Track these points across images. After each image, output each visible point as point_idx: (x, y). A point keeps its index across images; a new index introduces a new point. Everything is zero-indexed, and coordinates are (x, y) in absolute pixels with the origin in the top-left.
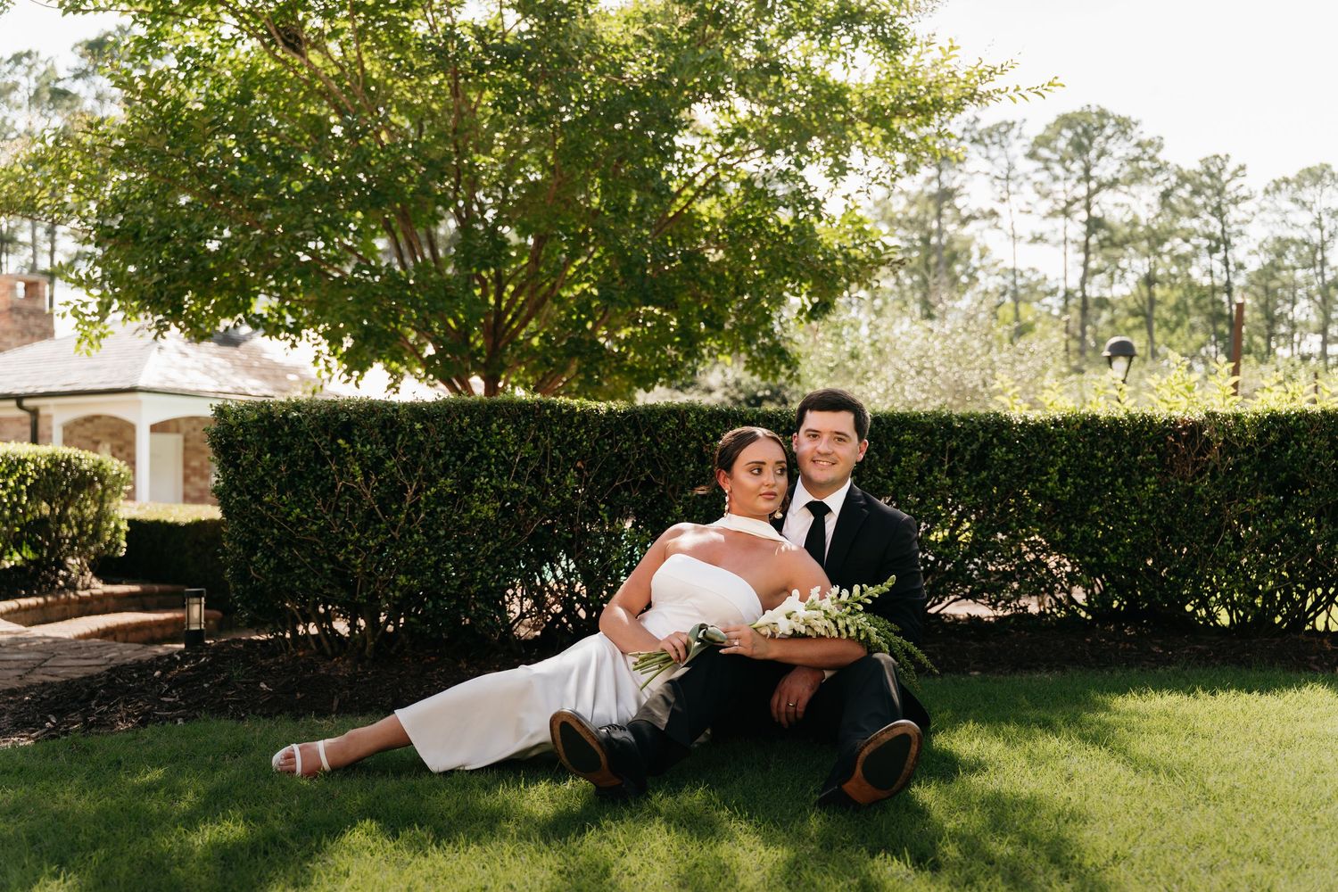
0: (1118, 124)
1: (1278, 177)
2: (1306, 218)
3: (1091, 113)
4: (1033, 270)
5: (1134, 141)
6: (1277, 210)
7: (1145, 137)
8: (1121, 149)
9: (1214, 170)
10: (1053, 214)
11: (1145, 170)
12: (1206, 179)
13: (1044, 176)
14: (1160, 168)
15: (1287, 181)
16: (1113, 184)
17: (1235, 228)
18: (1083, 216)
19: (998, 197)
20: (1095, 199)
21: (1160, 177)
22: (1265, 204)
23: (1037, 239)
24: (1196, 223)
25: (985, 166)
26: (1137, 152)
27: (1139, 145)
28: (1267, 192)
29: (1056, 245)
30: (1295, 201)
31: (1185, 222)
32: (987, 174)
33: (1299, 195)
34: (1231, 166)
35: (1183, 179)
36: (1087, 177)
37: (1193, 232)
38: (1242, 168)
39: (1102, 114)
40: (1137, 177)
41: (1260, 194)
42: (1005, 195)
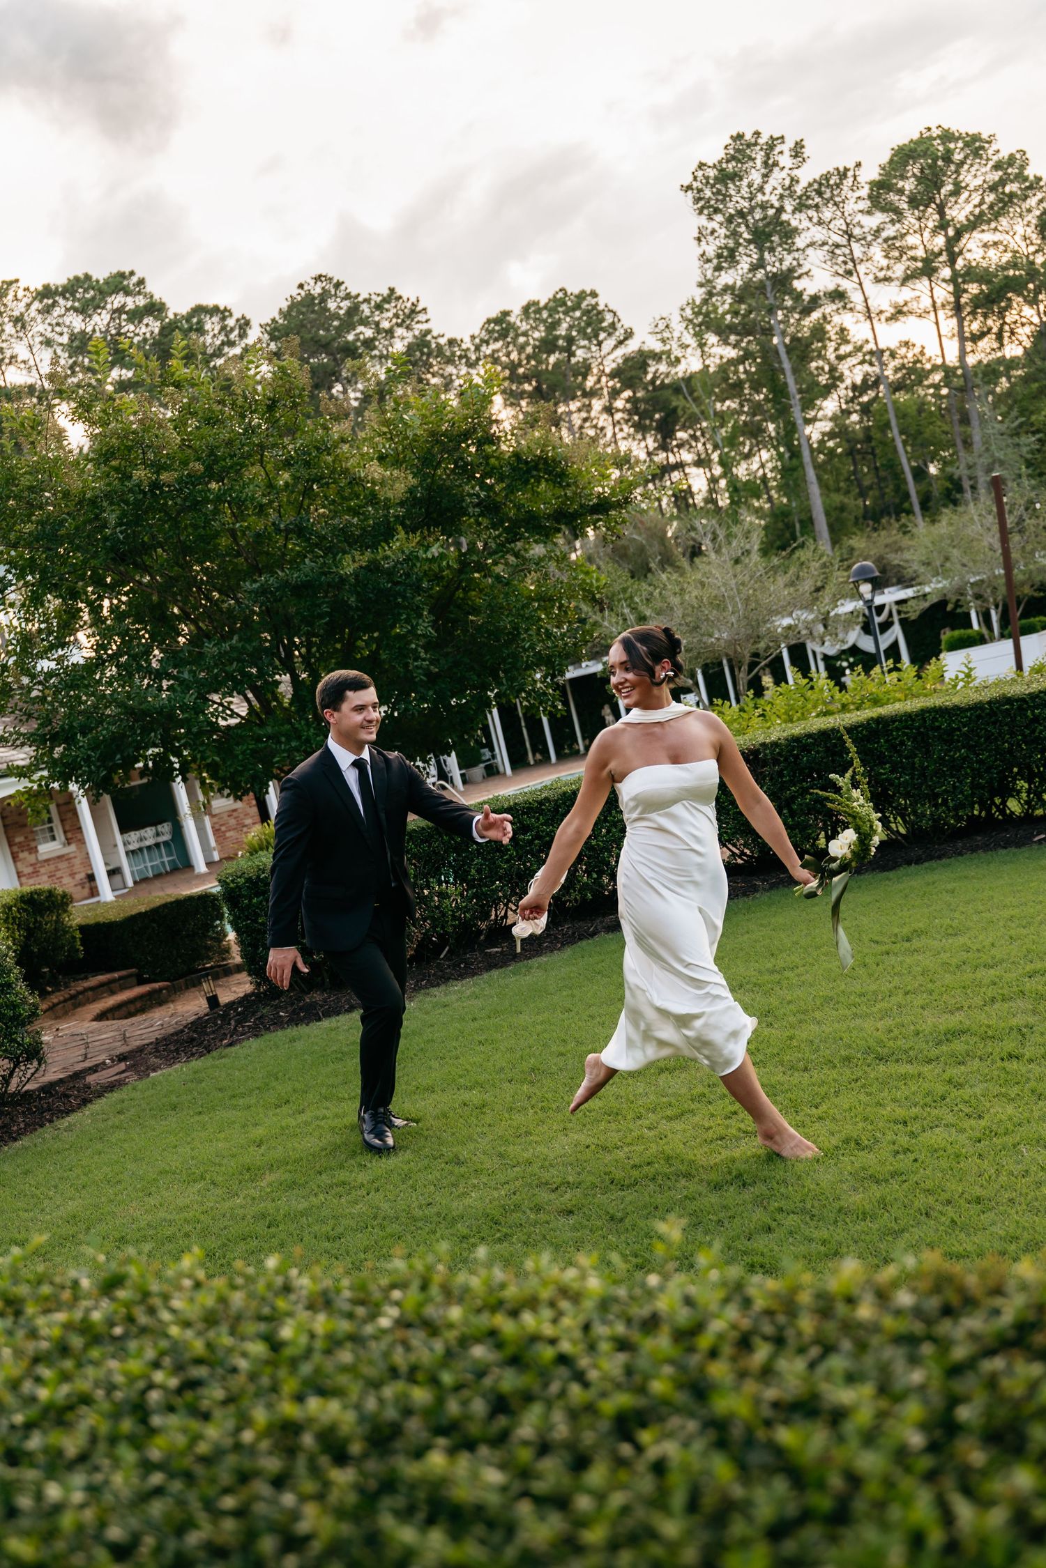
0: (967, 145)
3: (931, 138)
4: (909, 345)
5: (991, 164)
7: (1004, 154)
8: (976, 176)
10: (913, 276)
11: (1012, 195)
13: (892, 231)
14: (1030, 187)
16: (975, 223)
18: (946, 272)
19: (841, 271)
20: (958, 247)
21: (1033, 201)
23: (899, 312)
25: (818, 234)
26: (996, 176)
27: (997, 167)
29: (924, 314)
32: (824, 244)
36: (943, 225)
39: (947, 136)
40: (1004, 204)
42: (850, 266)
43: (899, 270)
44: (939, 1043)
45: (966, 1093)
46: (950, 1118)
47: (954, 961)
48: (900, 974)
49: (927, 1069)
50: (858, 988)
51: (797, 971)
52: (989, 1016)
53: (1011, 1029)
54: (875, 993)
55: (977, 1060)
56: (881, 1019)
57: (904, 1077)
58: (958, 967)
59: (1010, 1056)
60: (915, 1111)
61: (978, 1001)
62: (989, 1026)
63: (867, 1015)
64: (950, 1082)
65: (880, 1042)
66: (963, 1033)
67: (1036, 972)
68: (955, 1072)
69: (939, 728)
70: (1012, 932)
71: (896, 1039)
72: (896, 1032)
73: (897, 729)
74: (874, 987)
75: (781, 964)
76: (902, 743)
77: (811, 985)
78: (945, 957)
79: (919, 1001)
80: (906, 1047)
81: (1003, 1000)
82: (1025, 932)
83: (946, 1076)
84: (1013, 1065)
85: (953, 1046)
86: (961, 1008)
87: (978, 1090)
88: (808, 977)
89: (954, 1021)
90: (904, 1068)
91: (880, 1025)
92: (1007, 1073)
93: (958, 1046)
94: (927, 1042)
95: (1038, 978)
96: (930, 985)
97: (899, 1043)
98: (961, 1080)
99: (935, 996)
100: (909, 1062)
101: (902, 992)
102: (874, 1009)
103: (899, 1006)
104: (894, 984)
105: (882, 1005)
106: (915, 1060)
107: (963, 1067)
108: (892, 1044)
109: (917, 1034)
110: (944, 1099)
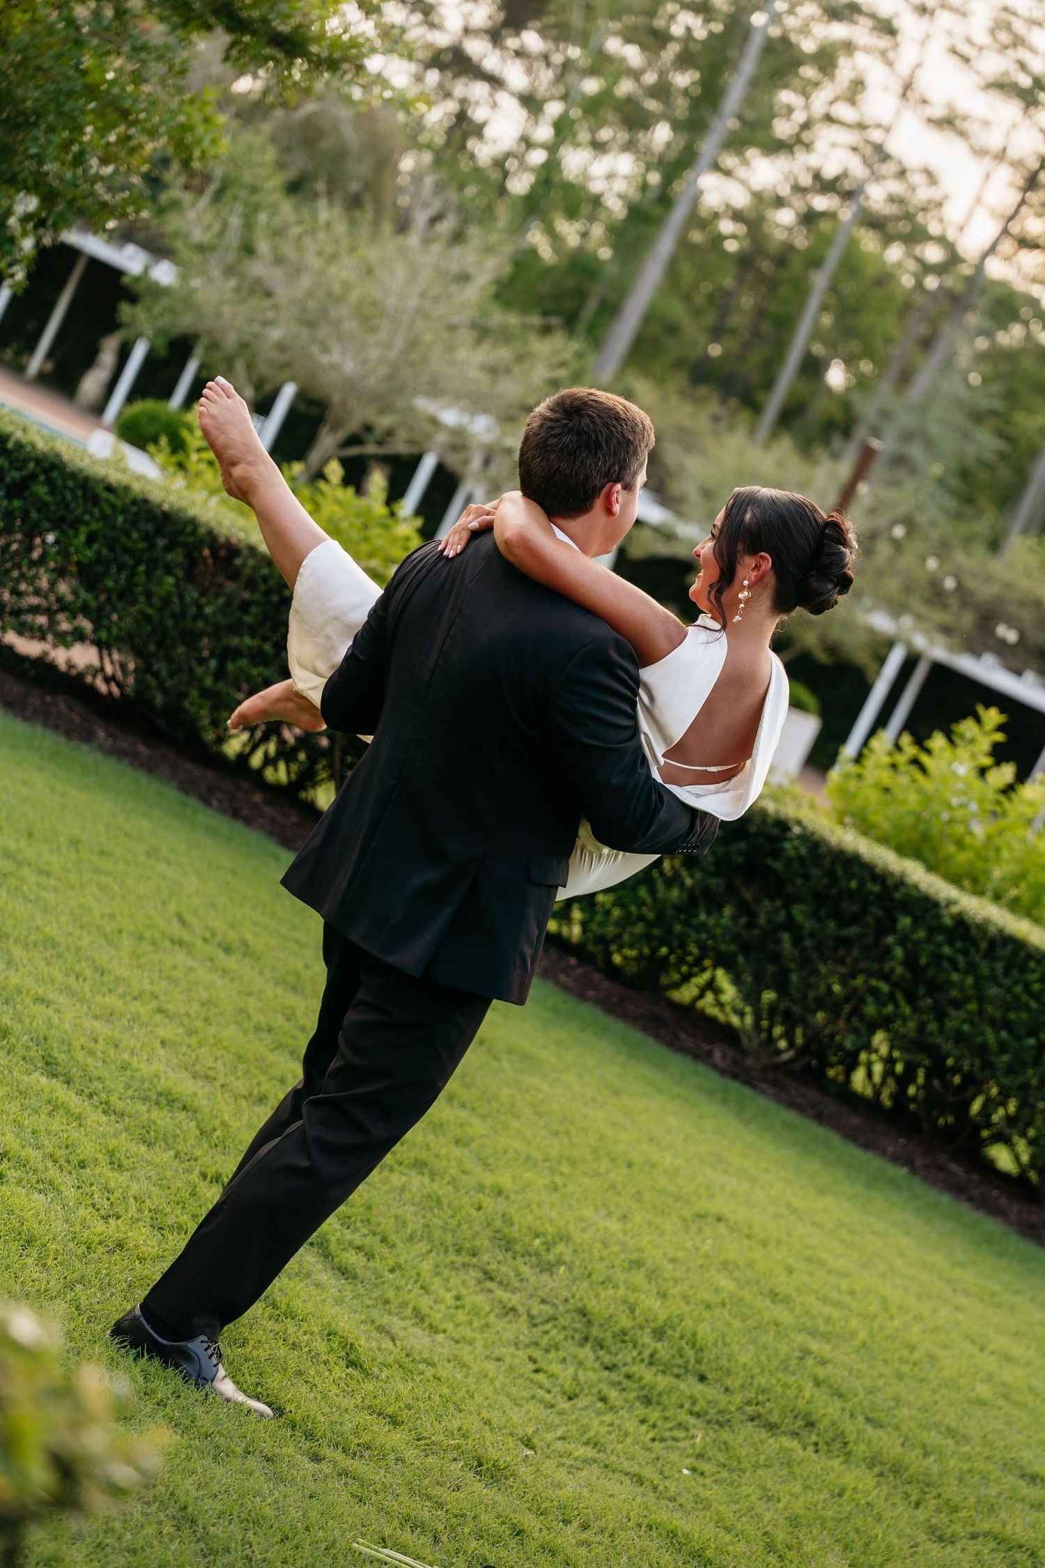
4: (931, 177)
10: (1002, 86)
23: (949, 122)
29: (980, 152)
43: (994, 64)
44: (145, 1099)
45: (117, 1180)
46: (70, 1193)
47: (259, 1018)
48: (174, 982)
49: (95, 1118)
50: (102, 958)
51: (44, 880)
54: (118, 980)
55: (172, 1153)
56: (96, 1018)
57: (55, 1107)
58: (258, 1029)
61: (241, 1086)
64: (111, 1154)
65: (67, 1043)
66: (184, 1108)
68: (127, 1145)
71: (92, 1053)
72: (100, 1046)
74: (122, 972)
75: (30, 853)
77: (45, 910)
78: (252, 1003)
79: (164, 1032)
80: (96, 1073)
83: (112, 1143)
85: (155, 1114)
86: (209, 1079)
87: (135, 1188)
88: (51, 897)
89: (185, 1085)
91: (89, 1024)
92: (193, 1194)
93: (162, 1119)
94: (128, 1086)
96: (198, 1024)
97: (90, 1060)
98: (125, 1163)
99: (194, 1041)
100: (80, 1093)
101: (154, 1004)
102: (98, 998)
103: (135, 1018)
104: (154, 988)
105: (113, 1001)
106: (91, 1096)
107: (143, 1148)
108: (80, 1056)
109: (124, 1068)
110: (82, 1164)
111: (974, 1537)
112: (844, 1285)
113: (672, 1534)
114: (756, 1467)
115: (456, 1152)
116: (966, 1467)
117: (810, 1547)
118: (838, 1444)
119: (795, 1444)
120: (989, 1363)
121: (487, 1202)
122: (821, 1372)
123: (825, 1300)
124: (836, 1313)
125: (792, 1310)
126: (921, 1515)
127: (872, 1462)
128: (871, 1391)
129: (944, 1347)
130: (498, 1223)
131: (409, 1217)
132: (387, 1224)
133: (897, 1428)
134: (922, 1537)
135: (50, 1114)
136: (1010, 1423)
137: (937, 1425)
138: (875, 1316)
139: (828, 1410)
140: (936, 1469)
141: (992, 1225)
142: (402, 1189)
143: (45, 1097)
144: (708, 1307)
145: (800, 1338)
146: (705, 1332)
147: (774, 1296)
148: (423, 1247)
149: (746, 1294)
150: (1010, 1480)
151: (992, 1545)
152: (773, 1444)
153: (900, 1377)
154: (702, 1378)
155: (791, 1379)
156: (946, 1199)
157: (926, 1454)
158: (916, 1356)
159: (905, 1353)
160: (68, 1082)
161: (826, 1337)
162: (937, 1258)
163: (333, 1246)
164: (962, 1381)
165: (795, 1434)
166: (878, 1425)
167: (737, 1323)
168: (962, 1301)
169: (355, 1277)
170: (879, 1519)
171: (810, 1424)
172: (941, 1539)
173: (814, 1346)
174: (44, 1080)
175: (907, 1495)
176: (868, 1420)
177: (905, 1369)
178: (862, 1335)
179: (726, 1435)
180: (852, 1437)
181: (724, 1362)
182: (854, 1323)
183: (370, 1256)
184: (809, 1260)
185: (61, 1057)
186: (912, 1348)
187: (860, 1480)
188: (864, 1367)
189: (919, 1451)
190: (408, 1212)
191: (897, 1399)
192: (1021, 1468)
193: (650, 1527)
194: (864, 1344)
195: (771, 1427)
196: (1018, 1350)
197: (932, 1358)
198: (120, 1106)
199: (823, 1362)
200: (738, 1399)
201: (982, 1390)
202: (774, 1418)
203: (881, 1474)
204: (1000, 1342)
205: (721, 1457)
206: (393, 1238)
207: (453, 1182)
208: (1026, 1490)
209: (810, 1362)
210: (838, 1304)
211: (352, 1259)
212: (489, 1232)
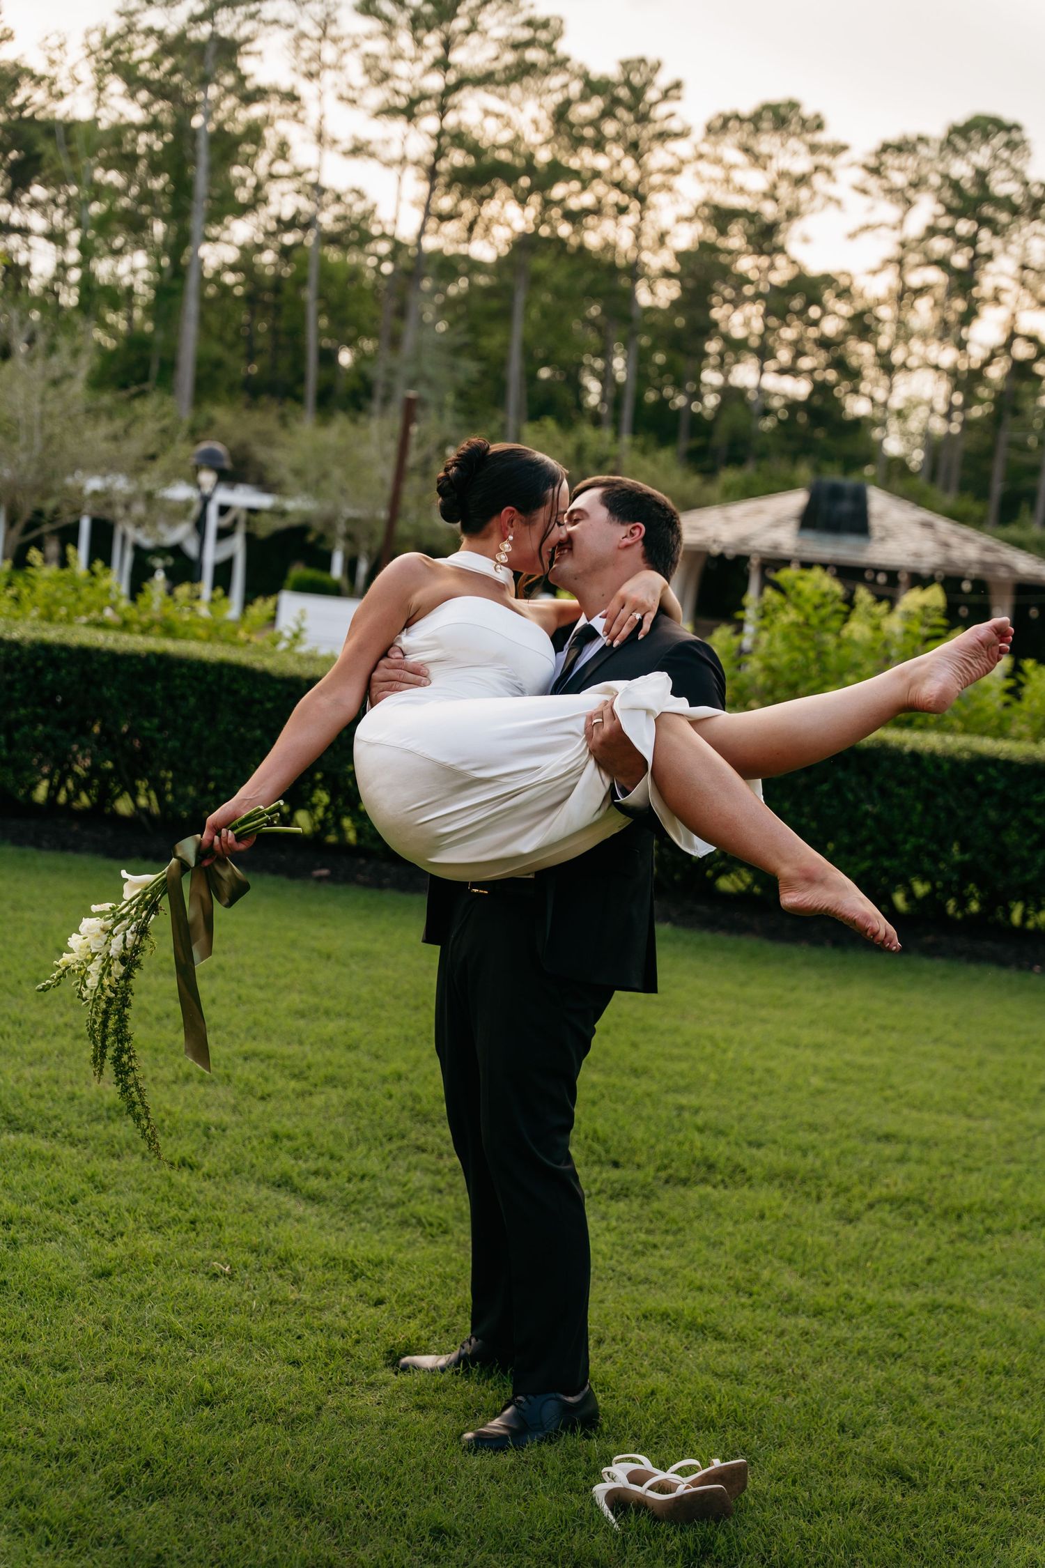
1: (727, 109)
2: (756, 181)
4: (360, 194)
5: (521, 18)
6: (718, 161)
7: (538, 13)
9: (636, 79)
10: (389, 111)
12: (623, 93)
13: (379, 46)
14: (556, 65)
15: (737, 117)
16: (485, 80)
17: (656, 179)
18: (431, 123)
19: (304, 68)
20: (454, 99)
21: (555, 81)
22: (706, 148)
23: (358, 150)
24: (601, 162)
26: (526, 34)
27: (528, 22)
28: (710, 130)
29: (388, 164)
30: (747, 150)
31: (586, 159)
32: (291, 26)
33: (752, 142)
34: (663, 80)
35: (593, 87)
36: (442, 64)
37: (597, 174)
38: (678, 85)
40: (522, 71)
41: (698, 132)
42: (314, 67)
43: (376, 97)
44: (98, 1119)
45: (106, 1200)
46: (75, 1230)
49: (67, 1152)
52: (174, 1099)
53: (197, 1125)
54: (36, 1024)
55: (138, 1157)
56: (31, 1064)
57: (31, 1158)
58: (159, 1019)
59: (184, 1163)
60: (29, 1208)
62: (169, 1113)
63: (14, 1054)
64: (91, 1179)
65: (18, 1098)
67: (255, 1054)
68: (101, 1166)
69: (236, 692)
70: (243, 992)
71: (41, 1097)
72: (45, 1088)
73: (183, 677)
74: (35, 1017)
76: (184, 697)
80: (51, 1113)
81: (201, 1082)
82: (260, 995)
83: (89, 1169)
84: (183, 1177)
85: (112, 1129)
87: (124, 1202)
90: (39, 1144)
91: (28, 1072)
92: (171, 1185)
94: (80, 1114)
95: (254, 1064)
97: (42, 1105)
98: (106, 1182)
100: (45, 1137)
101: (71, 1033)
102: (27, 1048)
103: (62, 1052)
104: (66, 1019)
105: (39, 1045)
106: (54, 1135)
107: (115, 1162)
108: (32, 1104)
109: (72, 1098)
110: (74, 1201)
111: (871, 1206)
112: (679, 1040)
113: (665, 1315)
114: (690, 1221)
115: (351, 1056)
116: (837, 1151)
117: (766, 1275)
118: (738, 1175)
119: (709, 1189)
120: (807, 1056)
121: (395, 1089)
122: (699, 1120)
123: (672, 1058)
124: (684, 1066)
125: (652, 1078)
126: (826, 1205)
127: (770, 1177)
128: (741, 1118)
129: (773, 1058)
130: (410, 1103)
131: (341, 1128)
132: (327, 1141)
133: (775, 1142)
134: (838, 1225)
135: (30, 1166)
136: (848, 1100)
137: (800, 1125)
138: (712, 1055)
139: (720, 1150)
140: (818, 1163)
141: (749, 943)
142: (327, 1106)
143: (19, 1153)
144: (594, 1103)
145: (671, 1098)
146: (601, 1126)
147: (636, 1072)
148: (362, 1149)
149: (613, 1079)
150: (873, 1146)
151: (887, 1207)
152: (694, 1194)
153: (755, 1097)
154: (616, 1165)
155: (681, 1137)
156: (706, 936)
157: (805, 1154)
158: (757, 1075)
159: (748, 1077)
160: (32, 1131)
161: (687, 1089)
162: (728, 987)
163: (296, 1180)
164: (800, 1081)
165: (704, 1181)
166: (759, 1145)
167: (620, 1108)
168: (763, 1013)
169: (324, 1199)
170: (799, 1224)
171: (711, 1167)
172: (850, 1221)
173: (683, 1100)
174: (12, 1137)
175: (808, 1194)
176: (750, 1144)
177: (754, 1089)
178: (713, 1076)
179: (656, 1205)
180: (746, 1164)
181: (625, 1144)
182: (702, 1068)
183: (328, 1176)
184: (644, 1030)
185: (18, 1112)
186: (751, 1071)
187: (768, 1197)
188: (724, 1102)
189: (799, 1154)
190: (338, 1124)
191: (764, 1118)
192: (874, 1133)
193: (645, 1317)
194: (718, 1083)
195: (685, 1182)
196: (823, 1036)
197: (769, 1071)
198: (81, 1133)
199: (696, 1111)
200: (651, 1170)
201: (816, 1081)
202: (683, 1174)
203: (781, 1185)
204: (806, 1036)
205: (662, 1225)
206: (337, 1151)
207: (361, 1083)
208: (889, 1150)
209: (686, 1115)
210: (680, 1058)
211: (314, 1184)
212: (406, 1113)
